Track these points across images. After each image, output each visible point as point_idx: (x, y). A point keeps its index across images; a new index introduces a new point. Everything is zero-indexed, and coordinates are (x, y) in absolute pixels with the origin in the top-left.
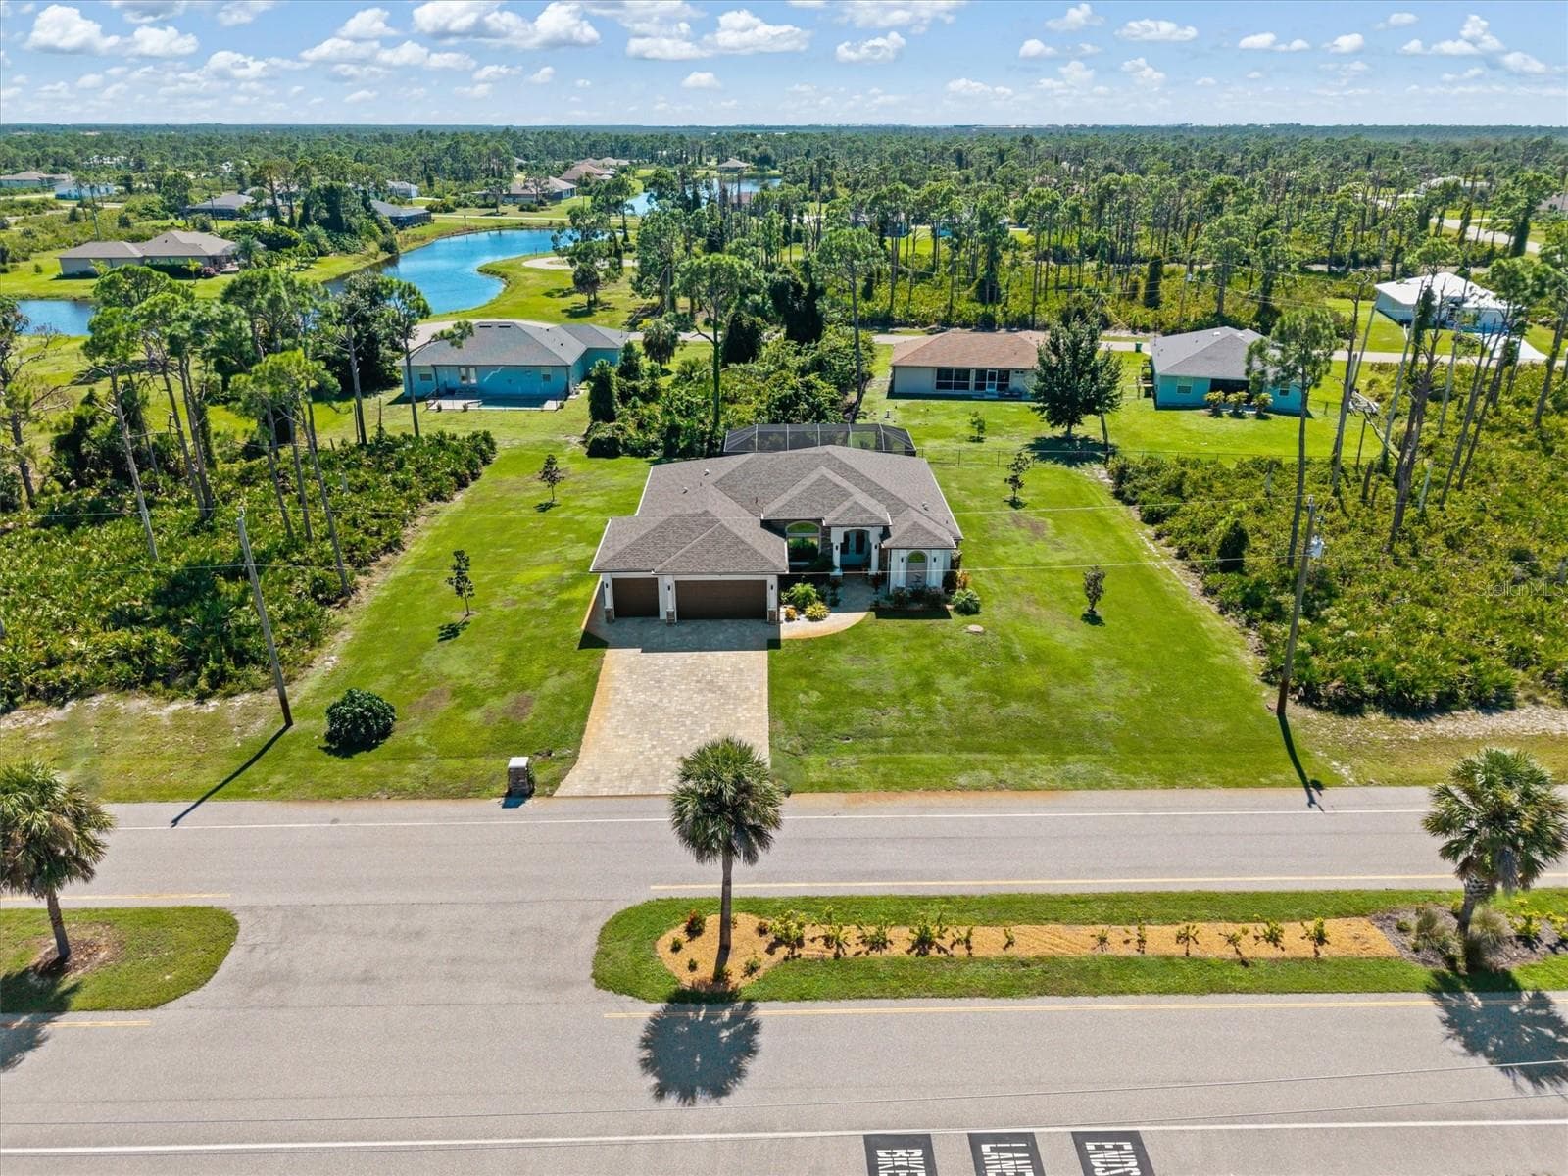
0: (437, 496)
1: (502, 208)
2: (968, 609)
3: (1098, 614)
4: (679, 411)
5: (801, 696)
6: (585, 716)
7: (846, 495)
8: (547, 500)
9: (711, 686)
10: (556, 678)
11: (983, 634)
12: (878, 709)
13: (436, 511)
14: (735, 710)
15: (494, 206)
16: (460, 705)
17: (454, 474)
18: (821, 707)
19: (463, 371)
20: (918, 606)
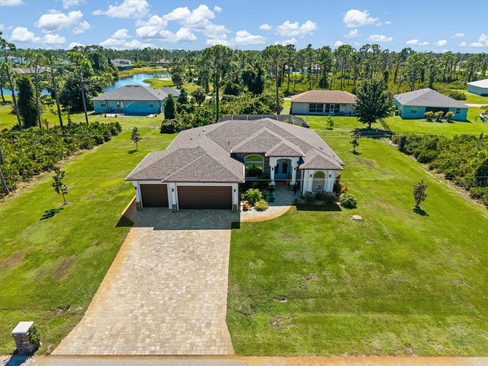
0: (85, 146)
1: (157, 67)
2: (350, 205)
3: (422, 208)
4: (202, 115)
5: (251, 263)
6: (101, 277)
7: (278, 141)
8: (135, 149)
9: (192, 255)
10: (95, 247)
11: (362, 221)
12: (303, 274)
13: (81, 153)
14: (205, 275)
15: (155, 66)
16: (26, 265)
17: (95, 138)
18: (266, 272)
19: (118, 103)
20: (320, 203)
